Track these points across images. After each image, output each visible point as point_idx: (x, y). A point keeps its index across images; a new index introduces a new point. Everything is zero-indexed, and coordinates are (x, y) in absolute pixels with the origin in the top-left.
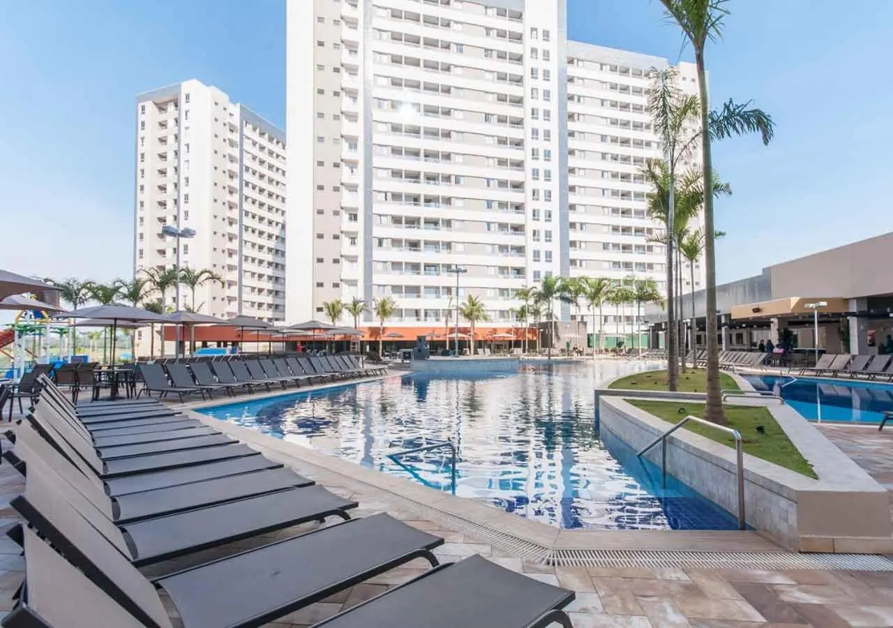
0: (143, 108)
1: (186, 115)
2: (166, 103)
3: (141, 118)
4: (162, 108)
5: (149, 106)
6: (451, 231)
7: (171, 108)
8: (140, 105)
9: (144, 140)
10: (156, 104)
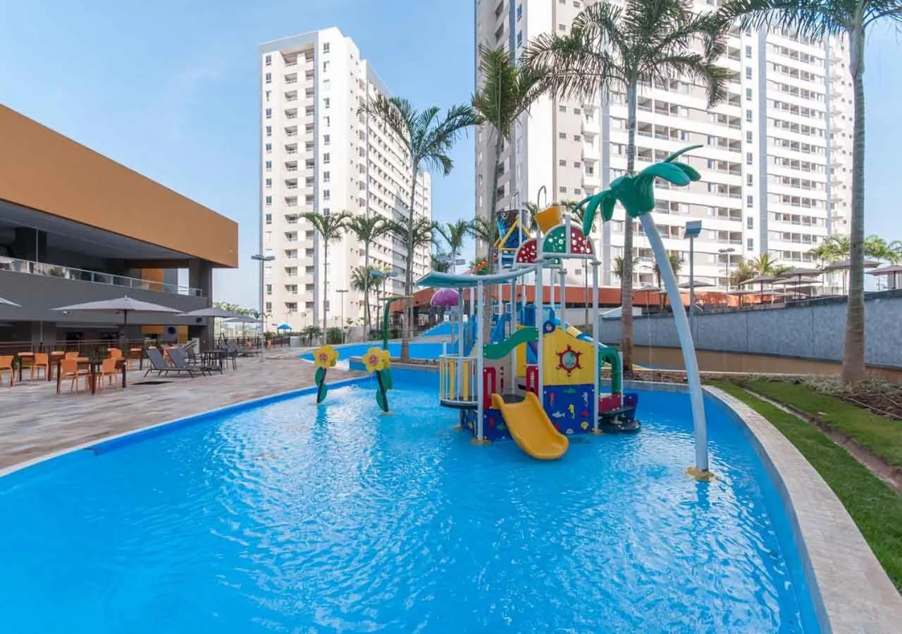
0: (269, 60)
1: (325, 67)
2: (295, 54)
3: (266, 70)
4: (289, 59)
5: (276, 56)
6: (678, 214)
7: (301, 59)
8: (265, 56)
9: (270, 94)
10: (283, 55)
